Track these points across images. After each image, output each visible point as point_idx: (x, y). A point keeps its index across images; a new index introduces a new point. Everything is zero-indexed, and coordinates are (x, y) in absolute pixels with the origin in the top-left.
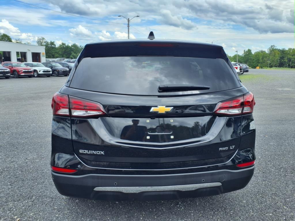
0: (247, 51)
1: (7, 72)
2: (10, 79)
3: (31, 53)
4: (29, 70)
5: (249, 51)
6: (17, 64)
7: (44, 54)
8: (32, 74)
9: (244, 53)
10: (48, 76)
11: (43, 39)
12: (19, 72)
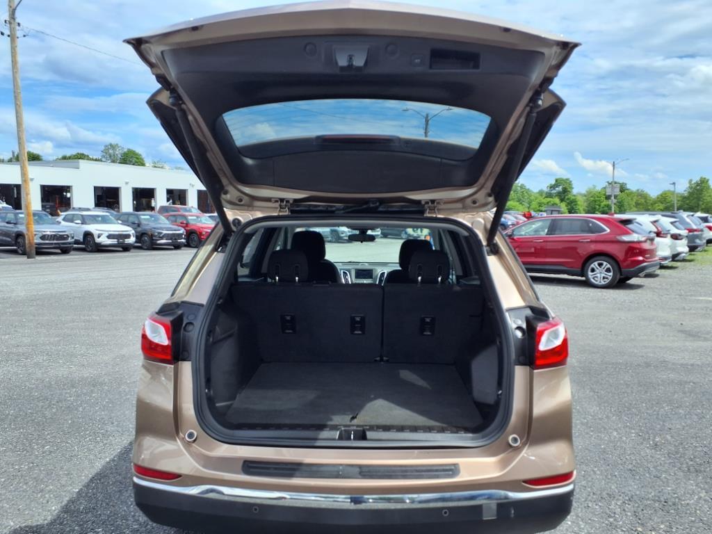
0: (697, 183)
3: (196, 192)
5: (704, 182)
9: (691, 188)
12: (202, 235)
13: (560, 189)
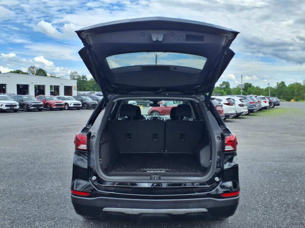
0: (280, 84)
1: (41, 105)
2: (43, 111)
3: (64, 87)
4: (61, 103)
5: (283, 83)
6: (50, 97)
7: (76, 87)
8: (63, 107)
9: (278, 85)
10: (78, 109)
11: (76, 73)
12: (52, 105)
13: (224, 86)
